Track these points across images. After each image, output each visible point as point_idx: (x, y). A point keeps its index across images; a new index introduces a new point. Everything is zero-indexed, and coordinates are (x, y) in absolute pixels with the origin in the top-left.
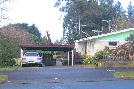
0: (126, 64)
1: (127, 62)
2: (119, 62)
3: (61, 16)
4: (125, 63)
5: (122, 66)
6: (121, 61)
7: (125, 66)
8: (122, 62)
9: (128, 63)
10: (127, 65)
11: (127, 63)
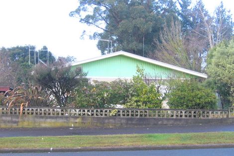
0: (15, 122)
1: (18, 118)
2: (4, 118)
3: (84, 31)
4: (14, 120)
5: (9, 125)
6: (6, 116)
7: (15, 125)
8: (9, 119)
9: (20, 120)
10: (17, 125)
11: (17, 120)
